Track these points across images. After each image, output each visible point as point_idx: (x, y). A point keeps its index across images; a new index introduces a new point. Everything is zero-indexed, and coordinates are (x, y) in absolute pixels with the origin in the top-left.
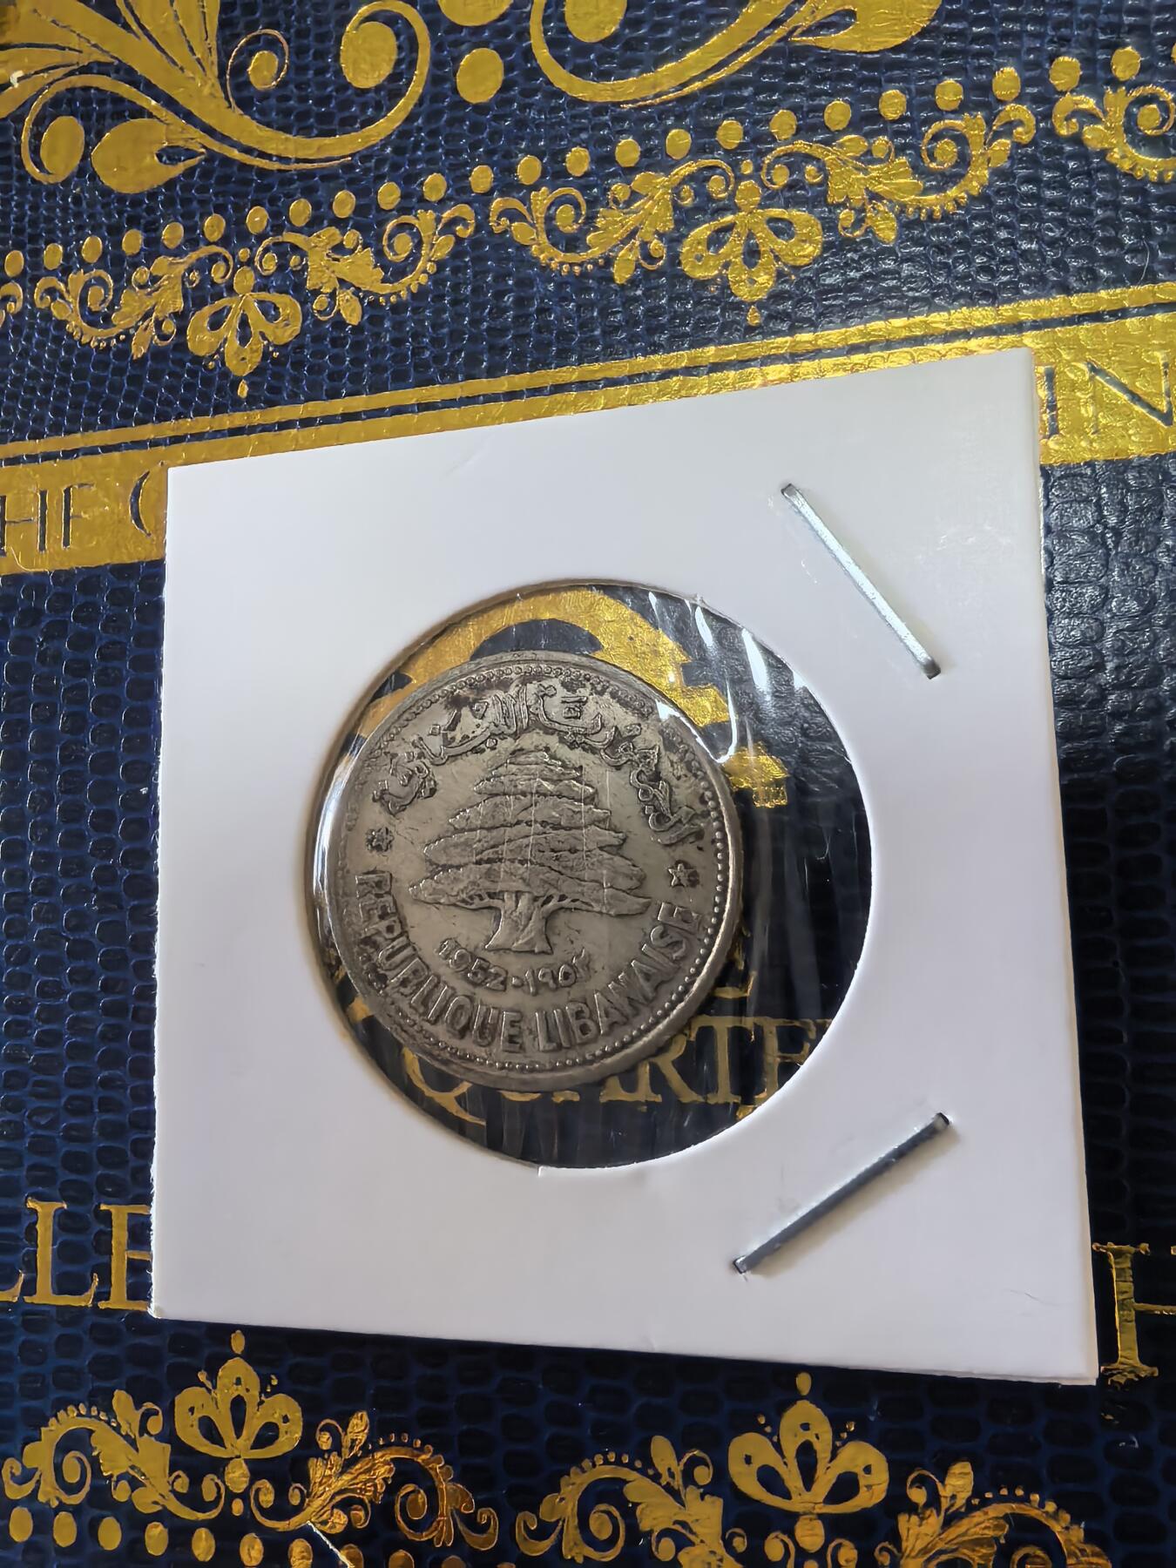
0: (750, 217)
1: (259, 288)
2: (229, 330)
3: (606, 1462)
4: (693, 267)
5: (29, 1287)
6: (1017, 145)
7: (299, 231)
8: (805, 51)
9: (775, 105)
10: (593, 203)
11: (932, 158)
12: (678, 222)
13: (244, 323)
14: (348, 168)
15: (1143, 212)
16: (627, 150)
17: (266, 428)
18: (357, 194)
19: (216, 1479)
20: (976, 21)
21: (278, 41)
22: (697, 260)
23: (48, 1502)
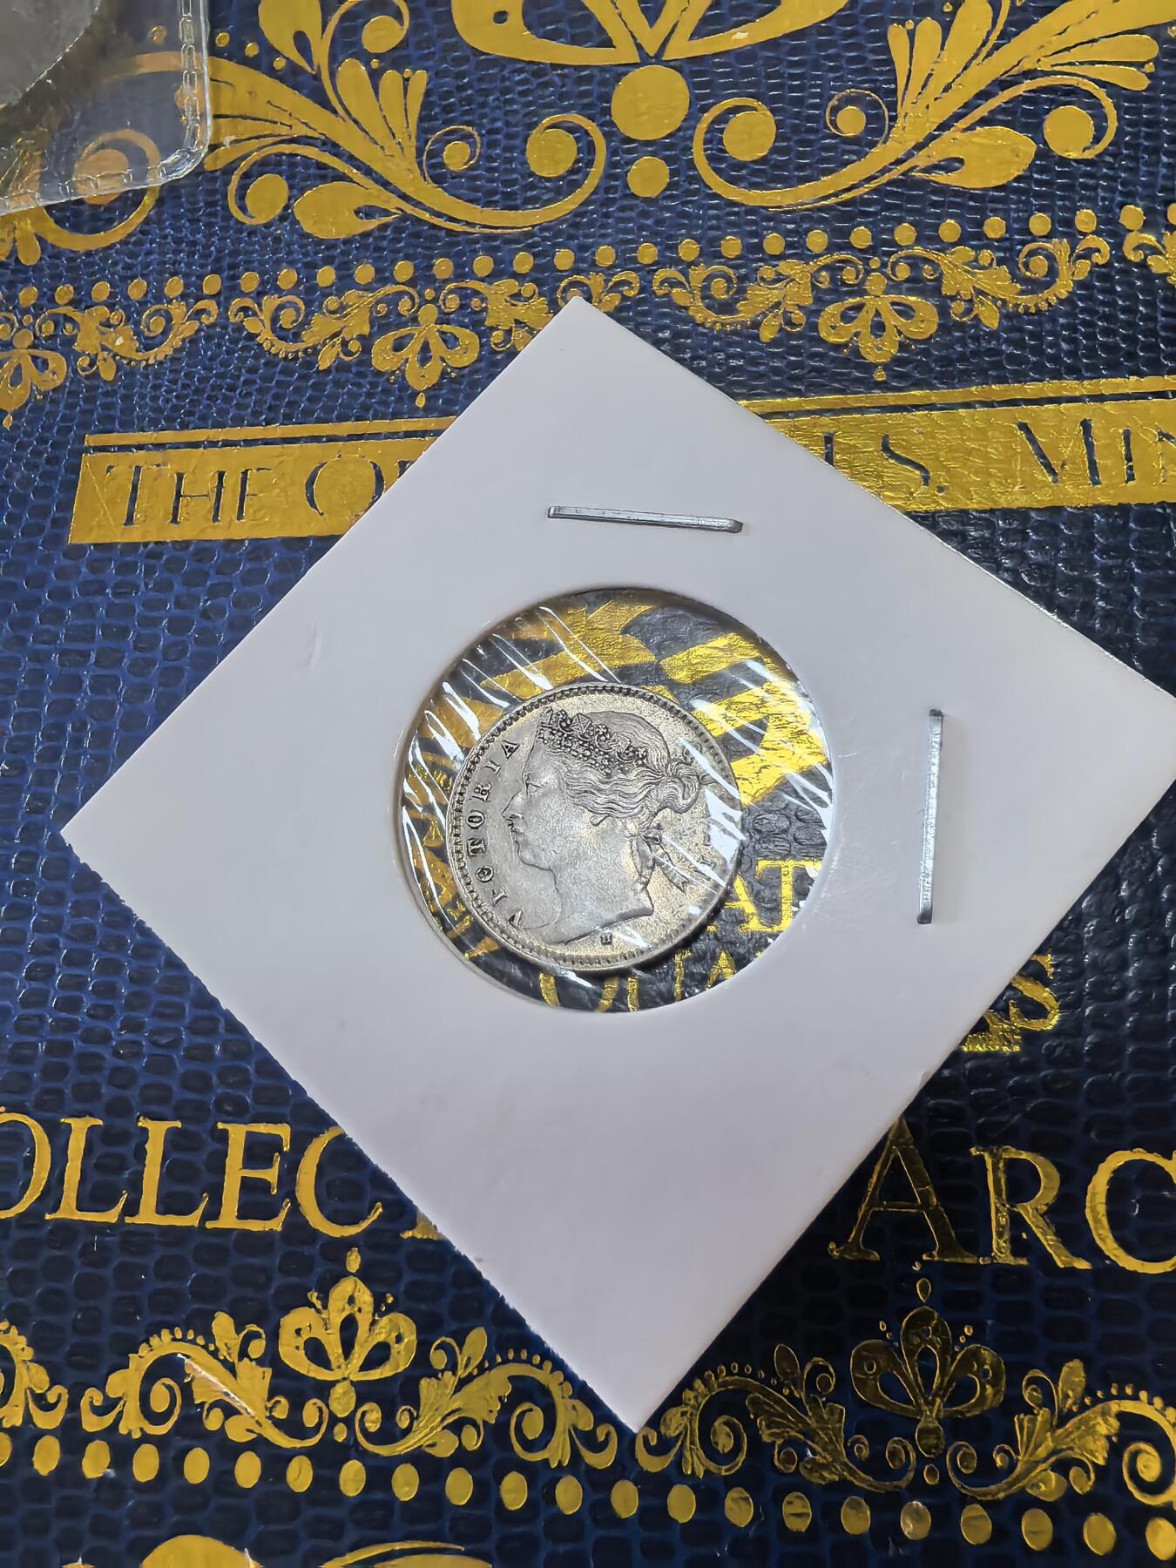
0: (878, 299)
1: (440, 322)
2: (411, 351)
3: (730, 1373)
4: (829, 334)
5: (132, 1208)
6: (1097, 265)
7: (482, 280)
8: (923, 184)
9: (900, 221)
10: (742, 279)
11: (1027, 268)
12: (817, 300)
13: (425, 348)
14: (530, 235)
16: (774, 243)
18: (535, 255)
19: (320, 1403)
20: (1060, 175)
21: (472, 136)
22: (832, 329)
23: (130, 1433)
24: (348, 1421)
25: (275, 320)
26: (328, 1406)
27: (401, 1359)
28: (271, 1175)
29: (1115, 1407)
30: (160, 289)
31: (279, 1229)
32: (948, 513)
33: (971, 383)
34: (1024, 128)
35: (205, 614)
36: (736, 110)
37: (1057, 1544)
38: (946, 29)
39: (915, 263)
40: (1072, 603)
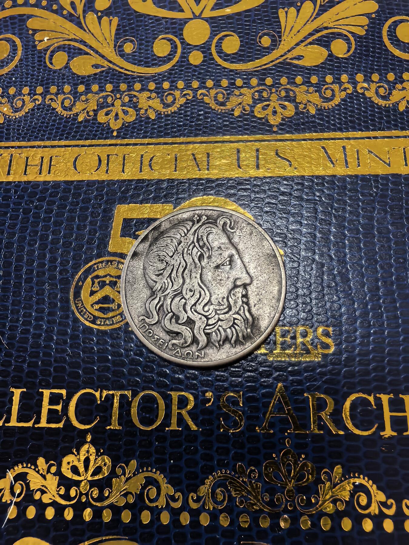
0: (274, 103)
1: (122, 106)
2: (112, 116)
3: (221, 473)
4: (258, 114)
5: (8, 420)
6: (348, 94)
7: (137, 91)
8: (290, 64)
9: (282, 76)
10: (228, 94)
11: (325, 94)
12: (254, 102)
13: (117, 115)
14: (154, 76)
15: (380, 113)
16: (239, 82)
17: (121, 145)
18: (156, 84)
19: (76, 488)
20: (336, 62)
21: (134, 41)
22: (258, 112)
23: (7, 501)
24: (87, 495)
25: (62, 103)
26: (79, 489)
27: (106, 472)
28: (59, 408)
29: (352, 481)
30: (20, 91)
31: (62, 427)
32: (298, 176)
33: (306, 132)
34: (324, 46)
35: (36, 207)
36: (226, 36)
37: (332, 528)
38: (298, 11)
39: (287, 91)
40: (339, 208)
